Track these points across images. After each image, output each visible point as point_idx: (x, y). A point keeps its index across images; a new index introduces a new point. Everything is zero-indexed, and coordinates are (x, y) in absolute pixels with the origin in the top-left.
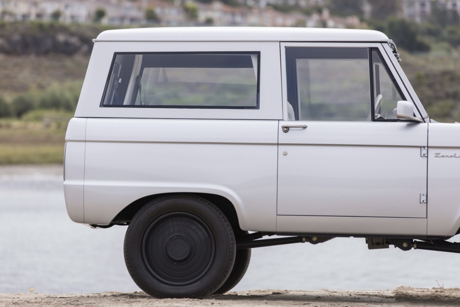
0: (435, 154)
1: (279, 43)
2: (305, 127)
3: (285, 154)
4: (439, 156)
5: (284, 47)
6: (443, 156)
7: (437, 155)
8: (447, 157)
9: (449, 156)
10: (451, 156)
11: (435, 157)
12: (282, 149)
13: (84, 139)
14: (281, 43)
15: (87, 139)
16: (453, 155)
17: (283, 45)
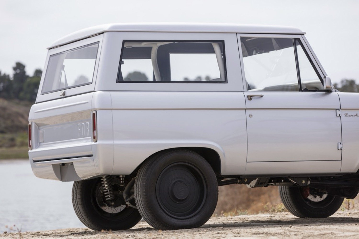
0: (345, 114)
1: (236, 34)
2: (262, 96)
3: (251, 116)
4: (348, 115)
5: (240, 37)
6: (350, 116)
7: (346, 115)
8: (352, 117)
9: (353, 115)
10: (355, 116)
11: (345, 116)
12: (249, 112)
13: (111, 108)
14: (237, 34)
15: (113, 108)
16: (356, 115)
17: (239, 36)
